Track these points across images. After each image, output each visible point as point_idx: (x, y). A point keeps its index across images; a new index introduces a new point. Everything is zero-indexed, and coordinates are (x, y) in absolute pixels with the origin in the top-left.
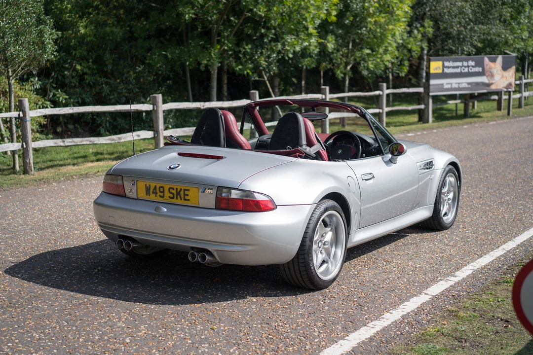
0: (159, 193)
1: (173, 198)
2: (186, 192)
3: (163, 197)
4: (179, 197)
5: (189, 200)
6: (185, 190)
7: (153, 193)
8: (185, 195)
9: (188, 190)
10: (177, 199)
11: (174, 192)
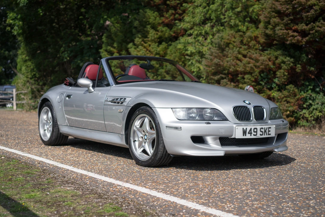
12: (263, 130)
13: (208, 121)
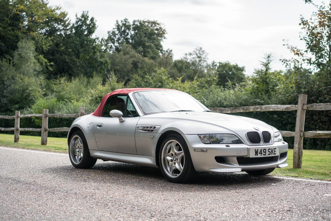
12: (270, 151)
13: (228, 145)
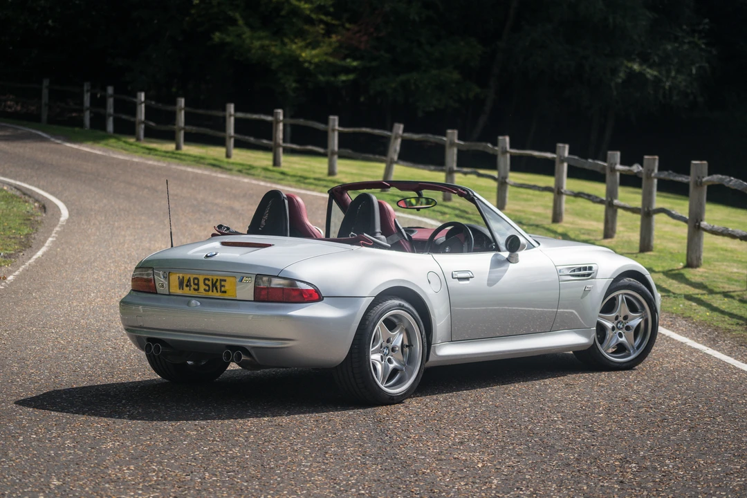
0: (193, 286)
1: (209, 291)
2: (223, 283)
3: (197, 290)
4: (214, 288)
5: (225, 292)
6: (221, 280)
7: (187, 286)
8: (222, 286)
9: (225, 281)
10: (213, 291)
11: (210, 283)
